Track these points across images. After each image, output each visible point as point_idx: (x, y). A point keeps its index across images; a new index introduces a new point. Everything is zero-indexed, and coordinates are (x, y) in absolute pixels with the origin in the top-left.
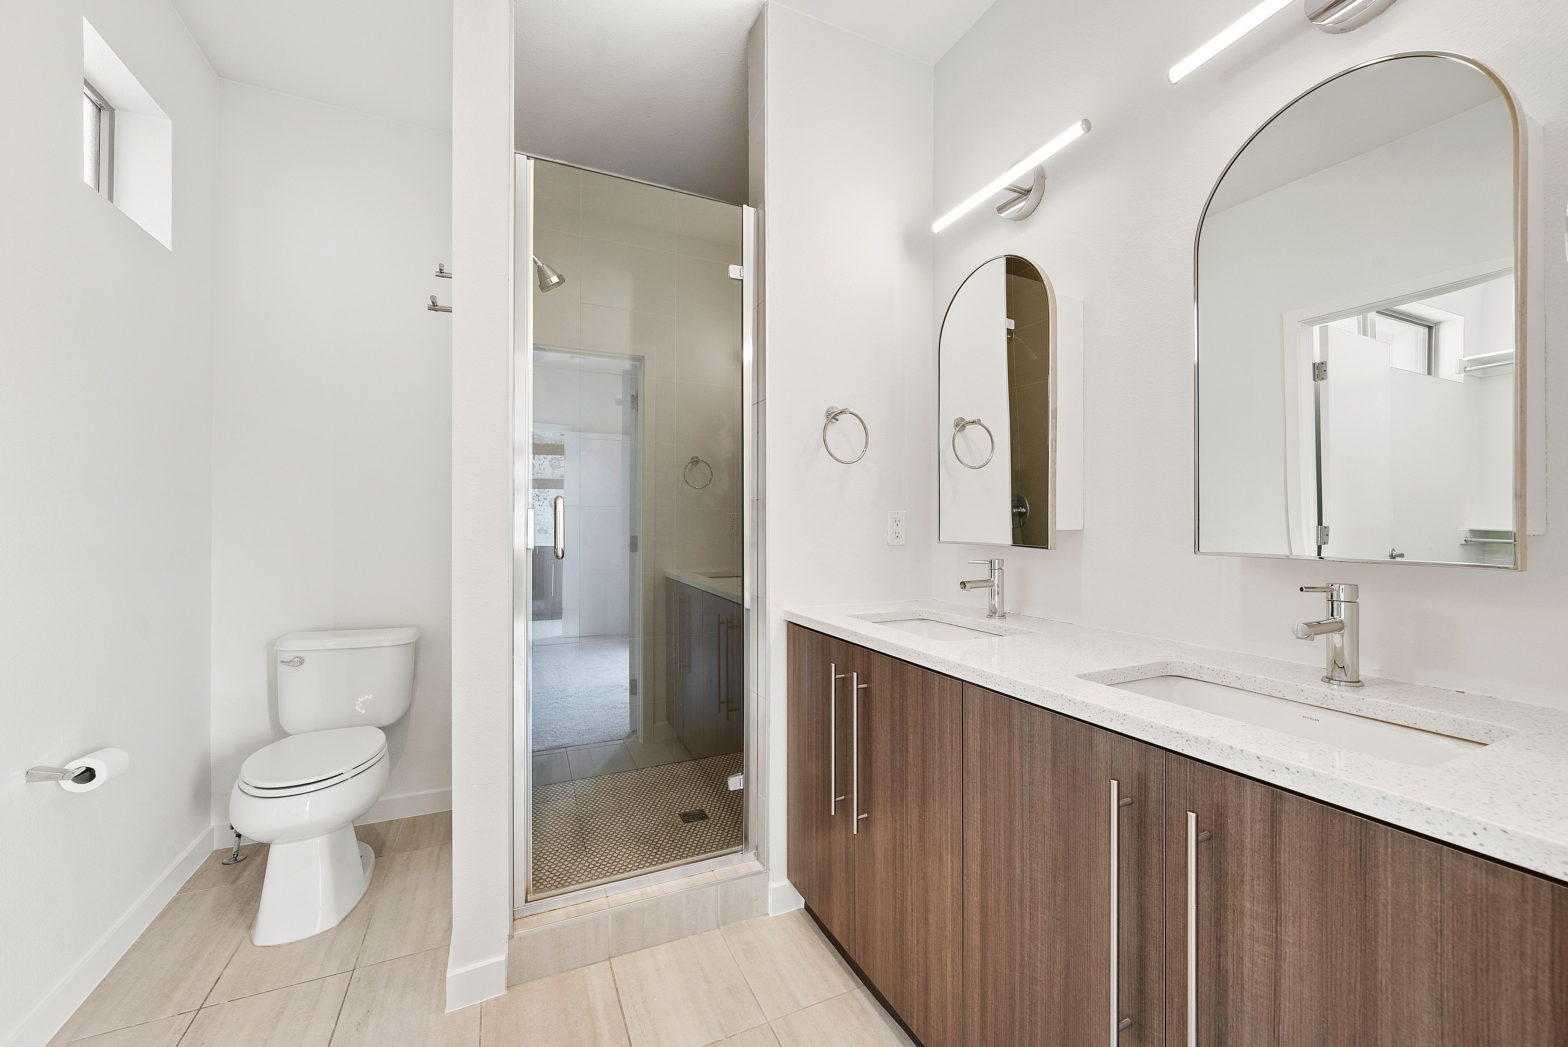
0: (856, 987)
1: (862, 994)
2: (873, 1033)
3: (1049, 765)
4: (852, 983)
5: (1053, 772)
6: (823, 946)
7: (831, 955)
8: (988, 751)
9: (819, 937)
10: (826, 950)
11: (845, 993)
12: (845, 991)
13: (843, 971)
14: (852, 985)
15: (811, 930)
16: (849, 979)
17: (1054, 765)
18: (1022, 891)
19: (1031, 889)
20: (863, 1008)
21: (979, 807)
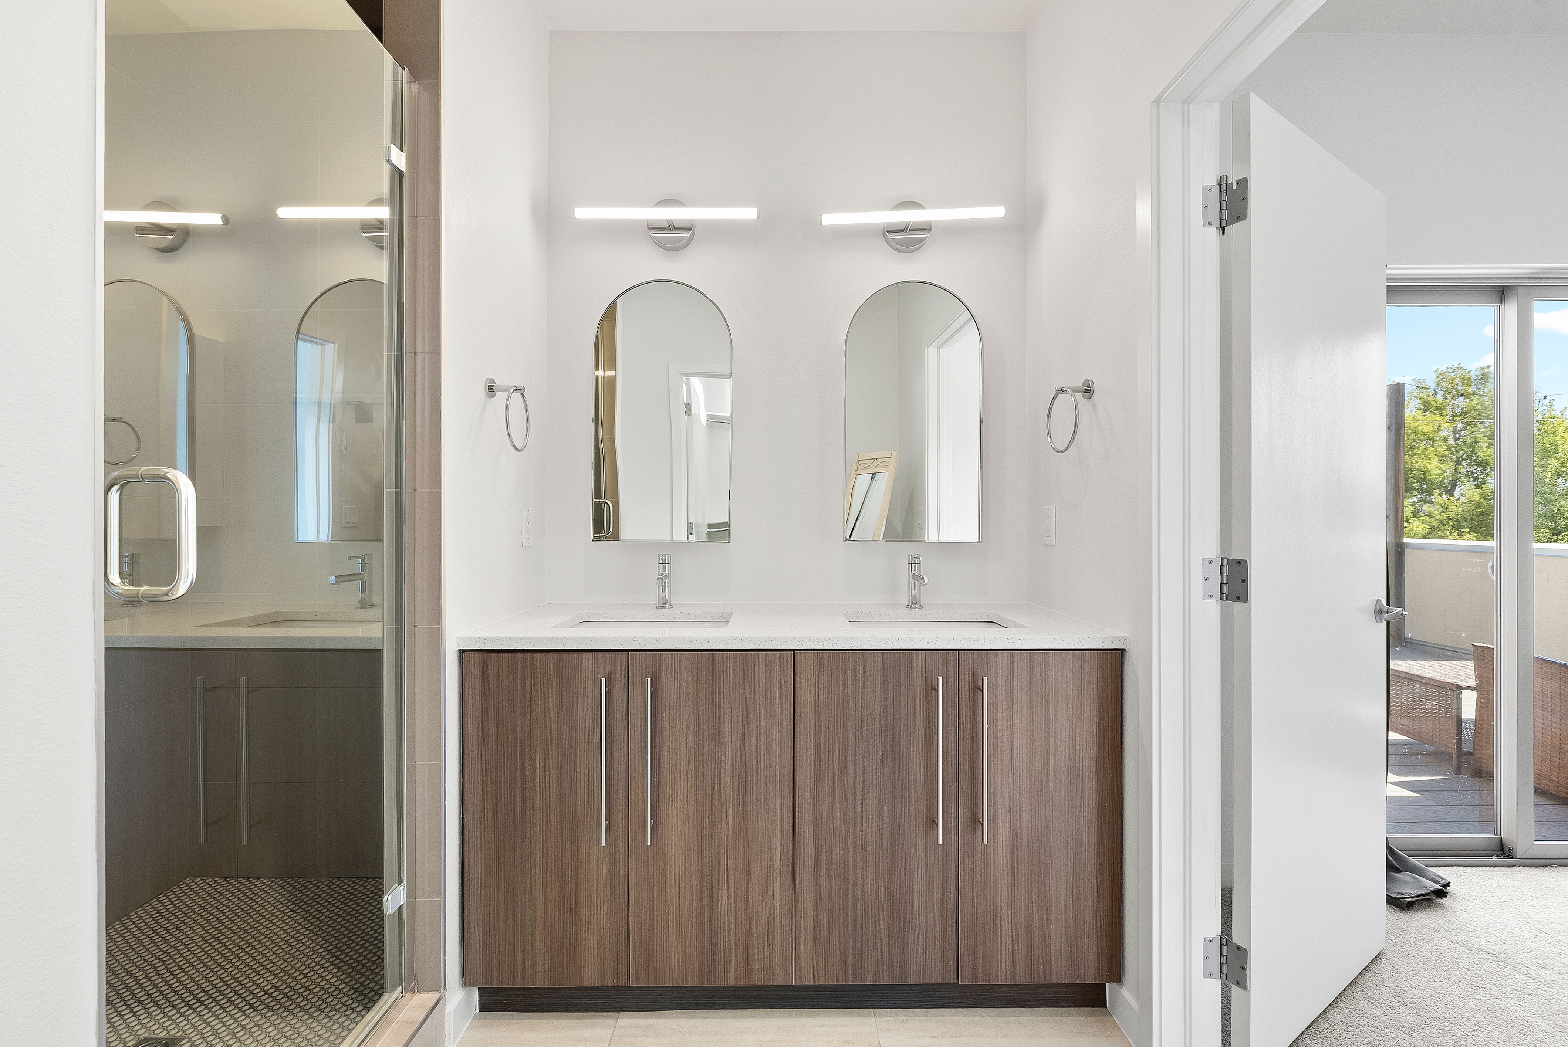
0: (615, 1021)
1: (626, 1019)
2: (670, 1033)
3: (879, 688)
4: (608, 1021)
5: (882, 691)
6: (543, 1021)
7: (561, 1020)
8: (822, 698)
9: (530, 1019)
10: (551, 1021)
11: (613, 1033)
12: (611, 1031)
13: (589, 1020)
14: (610, 1022)
15: (513, 1021)
16: (602, 1020)
17: (883, 686)
18: (855, 787)
19: (863, 781)
20: (641, 1027)
21: (812, 745)
